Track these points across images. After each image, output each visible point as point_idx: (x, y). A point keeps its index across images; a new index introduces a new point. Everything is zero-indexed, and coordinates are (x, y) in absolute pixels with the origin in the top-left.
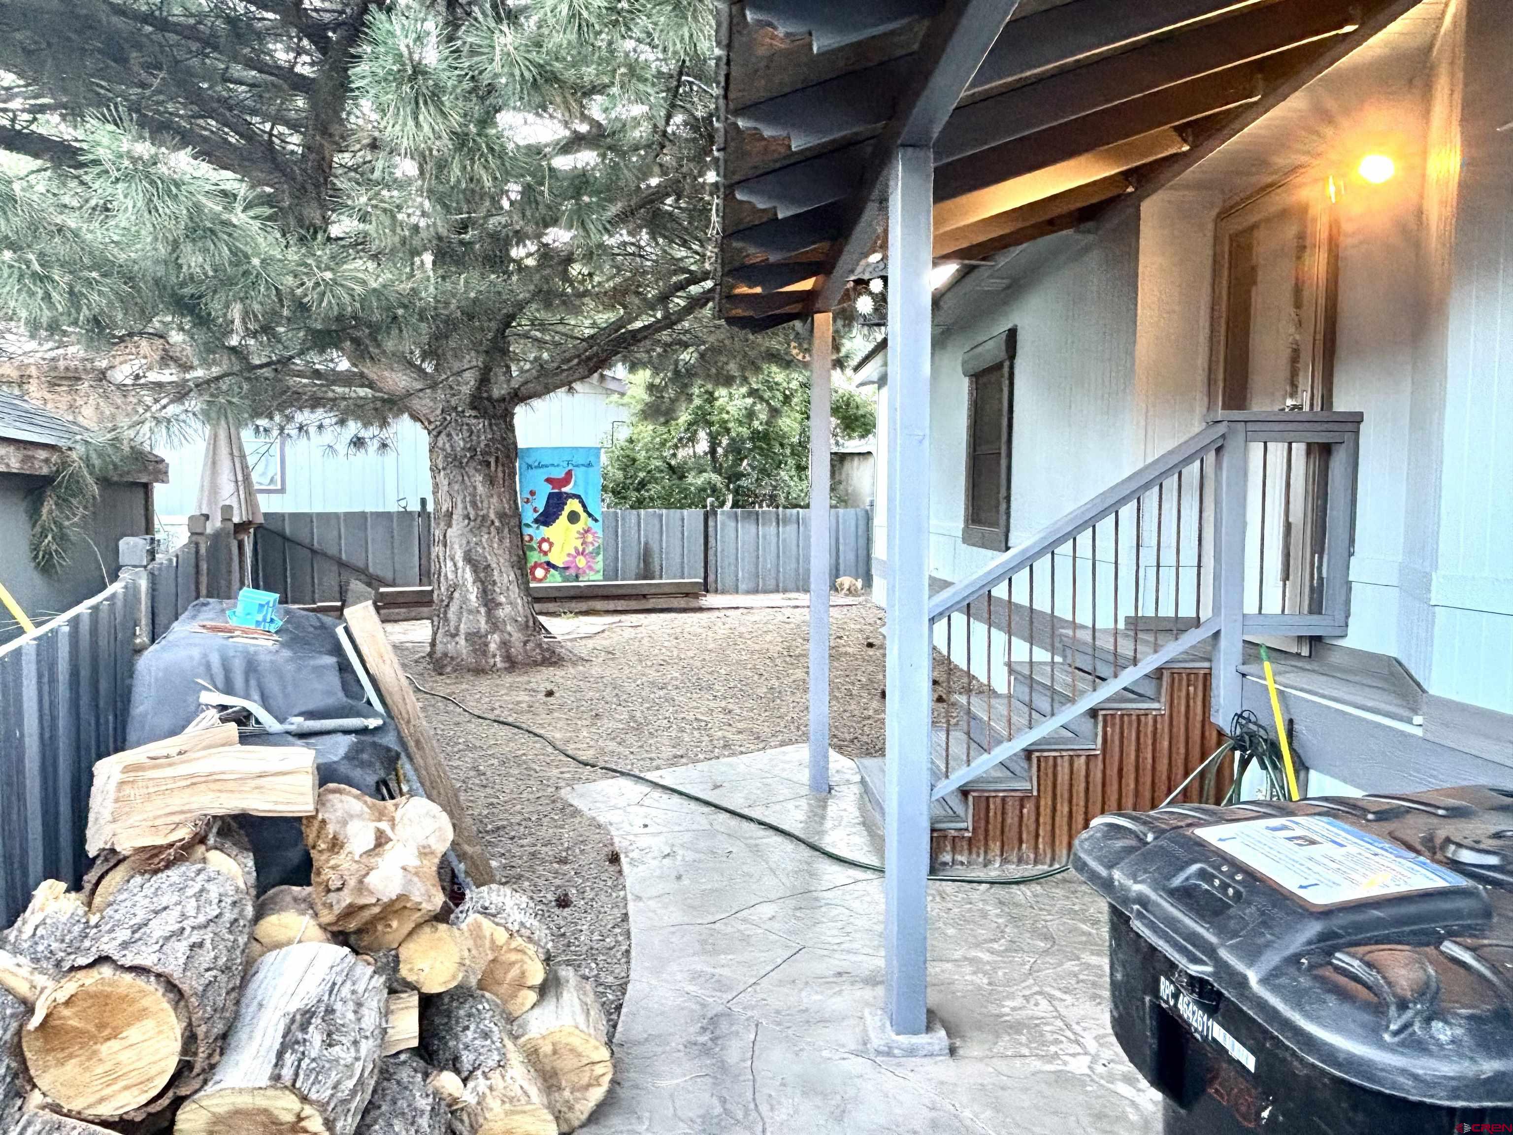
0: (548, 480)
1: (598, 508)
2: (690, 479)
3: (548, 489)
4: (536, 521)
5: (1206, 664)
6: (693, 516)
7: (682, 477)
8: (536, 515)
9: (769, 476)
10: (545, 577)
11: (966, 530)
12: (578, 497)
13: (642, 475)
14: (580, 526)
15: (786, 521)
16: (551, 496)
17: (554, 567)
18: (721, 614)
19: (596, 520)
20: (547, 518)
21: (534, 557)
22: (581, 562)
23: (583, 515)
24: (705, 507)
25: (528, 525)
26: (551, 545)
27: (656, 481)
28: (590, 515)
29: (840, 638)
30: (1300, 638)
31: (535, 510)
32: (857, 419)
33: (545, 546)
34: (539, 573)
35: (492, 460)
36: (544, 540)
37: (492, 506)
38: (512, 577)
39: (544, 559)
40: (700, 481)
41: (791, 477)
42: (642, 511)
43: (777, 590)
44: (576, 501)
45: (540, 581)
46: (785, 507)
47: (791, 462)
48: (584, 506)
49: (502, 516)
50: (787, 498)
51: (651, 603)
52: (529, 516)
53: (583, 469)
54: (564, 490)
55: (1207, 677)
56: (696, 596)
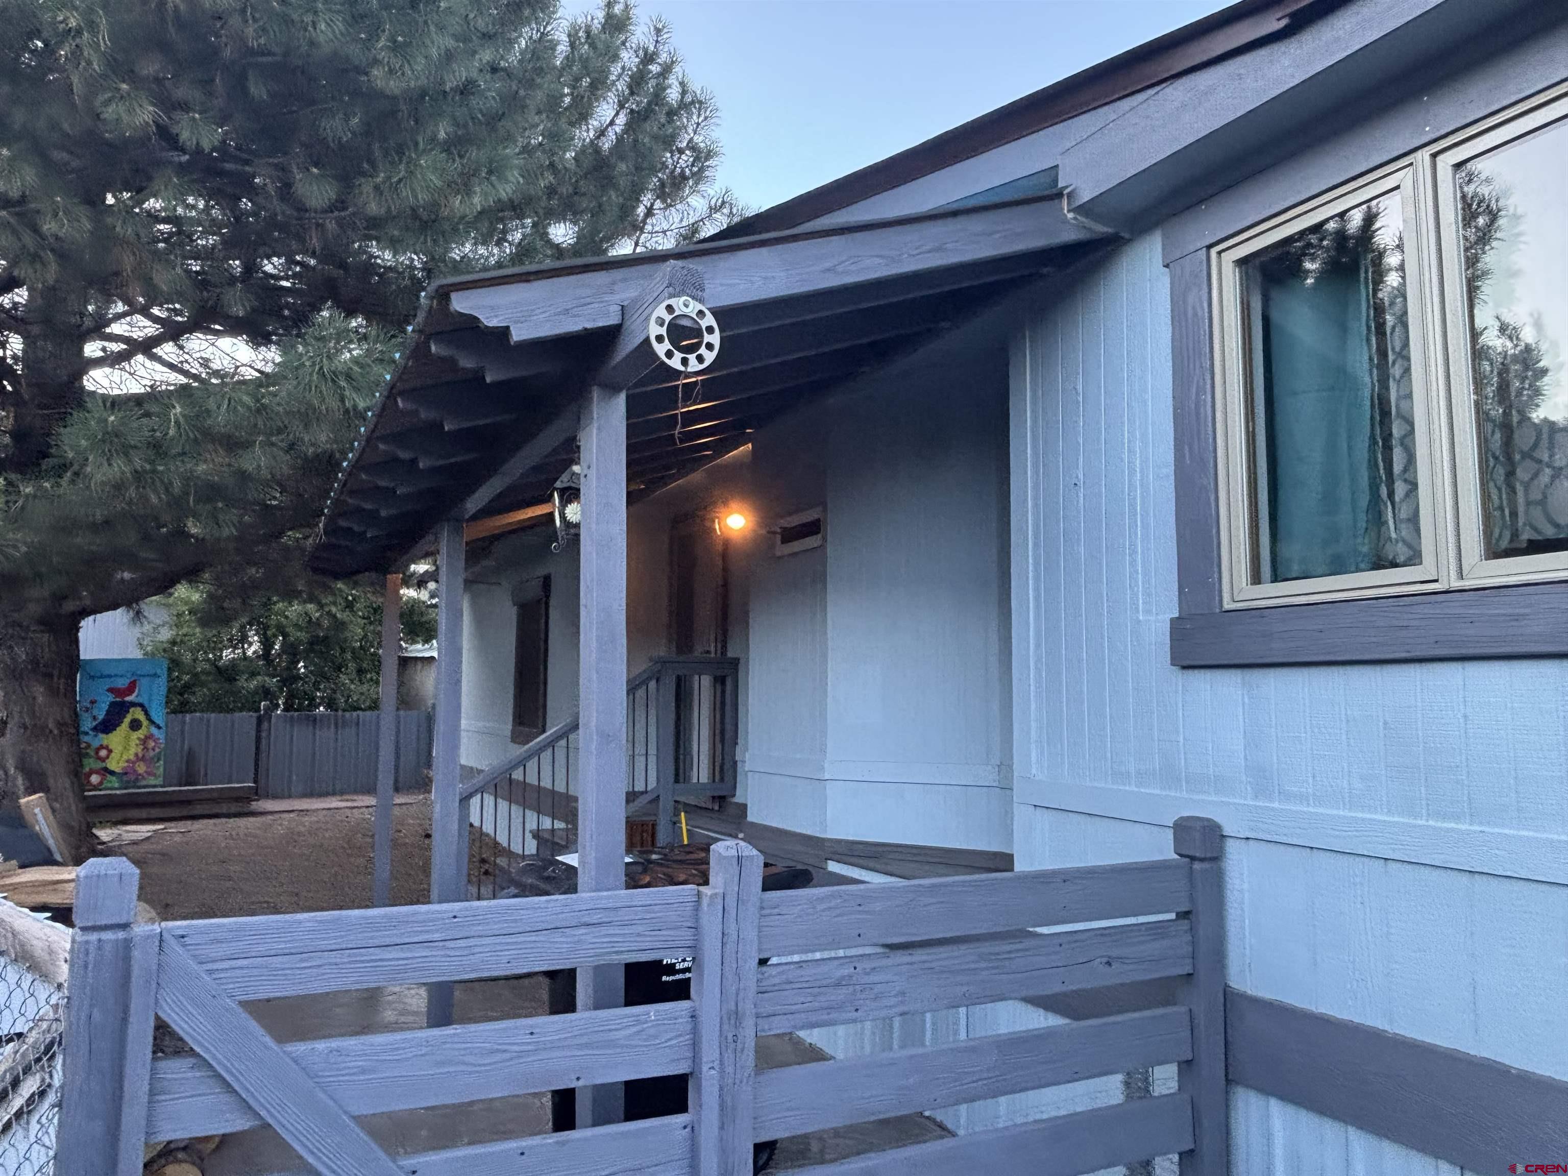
0: (111, 690)
1: (158, 715)
2: (242, 682)
3: (111, 698)
4: (95, 729)
5: (653, 818)
6: (245, 720)
7: (232, 680)
8: (94, 724)
9: (328, 679)
10: (101, 783)
11: (513, 732)
12: (141, 705)
13: (186, 678)
14: (141, 734)
15: (345, 724)
16: (113, 705)
17: (112, 773)
18: (277, 816)
19: (159, 727)
20: (108, 726)
21: (90, 763)
22: (141, 768)
23: (145, 723)
24: (258, 710)
25: (87, 734)
26: (110, 751)
27: (203, 685)
28: (152, 722)
29: (400, 831)
30: (714, 797)
31: (95, 718)
32: (421, 624)
33: (103, 753)
34: (95, 779)
35: (56, 673)
36: (102, 747)
37: (52, 718)
38: (68, 785)
39: (101, 765)
40: (253, 684)
41: (352, 681)
42: (188, 717)
43: (334, 794)
44: (139, 709)
45: (95, 788)
46: (344, 710)
47: (352, 666)
48: (147, 713)
49: (60, 725)
50: (346, 701)
51: (199, 810)
52: (87, 724)
53: (148, 679)
54: (128, 699)
55: (654, 826)
56: (249, 800)
